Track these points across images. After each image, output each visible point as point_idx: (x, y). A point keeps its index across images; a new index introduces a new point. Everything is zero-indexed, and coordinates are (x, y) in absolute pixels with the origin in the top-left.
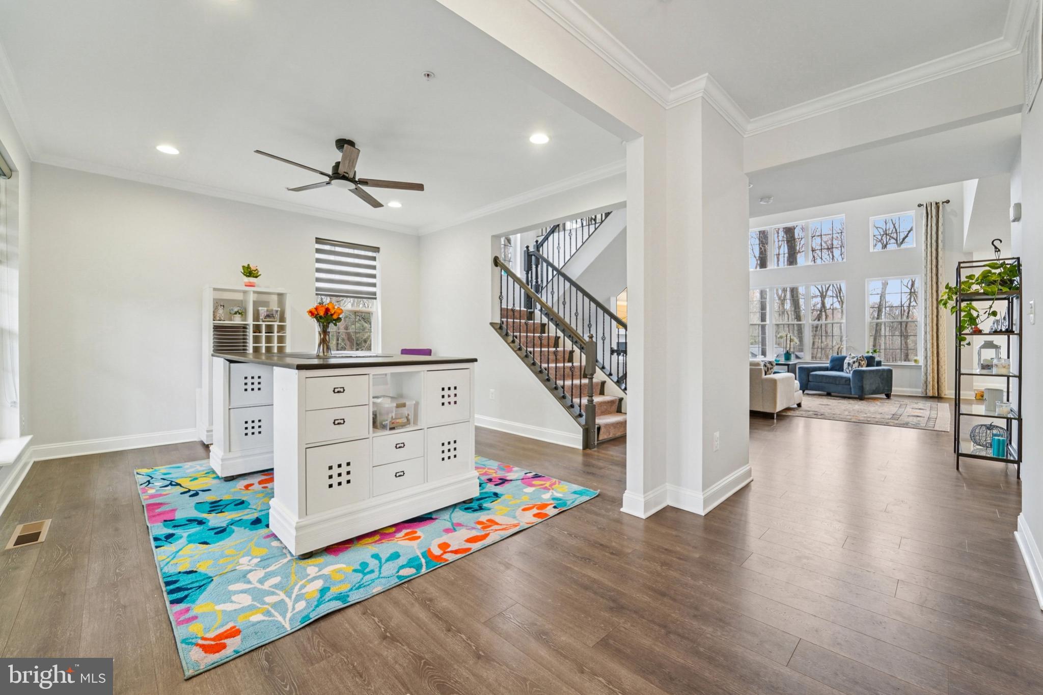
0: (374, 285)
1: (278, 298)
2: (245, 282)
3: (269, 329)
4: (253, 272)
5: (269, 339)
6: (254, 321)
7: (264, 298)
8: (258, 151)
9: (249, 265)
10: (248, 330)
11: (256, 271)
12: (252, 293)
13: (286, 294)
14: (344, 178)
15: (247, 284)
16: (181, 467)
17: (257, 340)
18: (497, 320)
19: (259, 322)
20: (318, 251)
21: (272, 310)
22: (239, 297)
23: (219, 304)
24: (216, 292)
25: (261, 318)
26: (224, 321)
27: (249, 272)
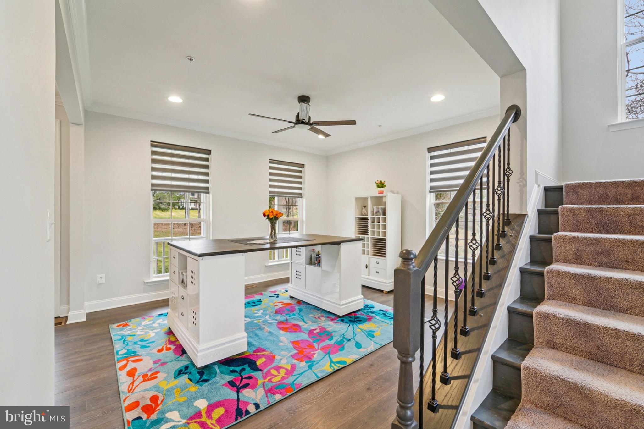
6: (371, 215)
12: (370, 198)
14: (303, 123)
15: (379, 193)
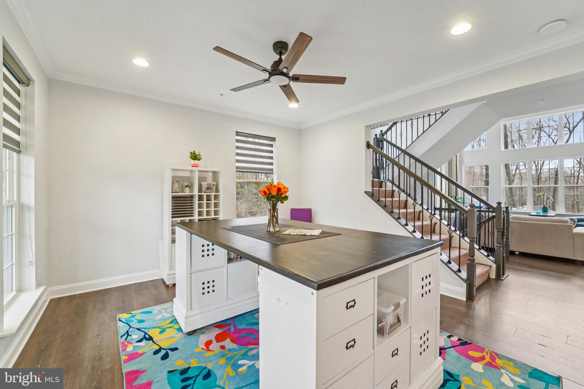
0: (272, 164)
1: (212, 174)
2: (192, 164)
3: (209, 198)
4: (197, 156)
5: (208, 206)
6: (199, 193)
7: (203, 175)
8: (218, 49)
9: (194, 151)
10: (195, 199)
11: (199, 156)
12: (197, 171)
13: (219, 172)
14: (281, 73)
15: (193, 165)
16: (151, 312)
17: (200, 206)
18: (370, 189)
19: (202, 193)
20: (237, 141)
21: (211, 184)
22: (188, 174)
23: (175, 180)
24: (174, 171)
25: (203, 190)
26: (178, 193)
27: (195, 157)
